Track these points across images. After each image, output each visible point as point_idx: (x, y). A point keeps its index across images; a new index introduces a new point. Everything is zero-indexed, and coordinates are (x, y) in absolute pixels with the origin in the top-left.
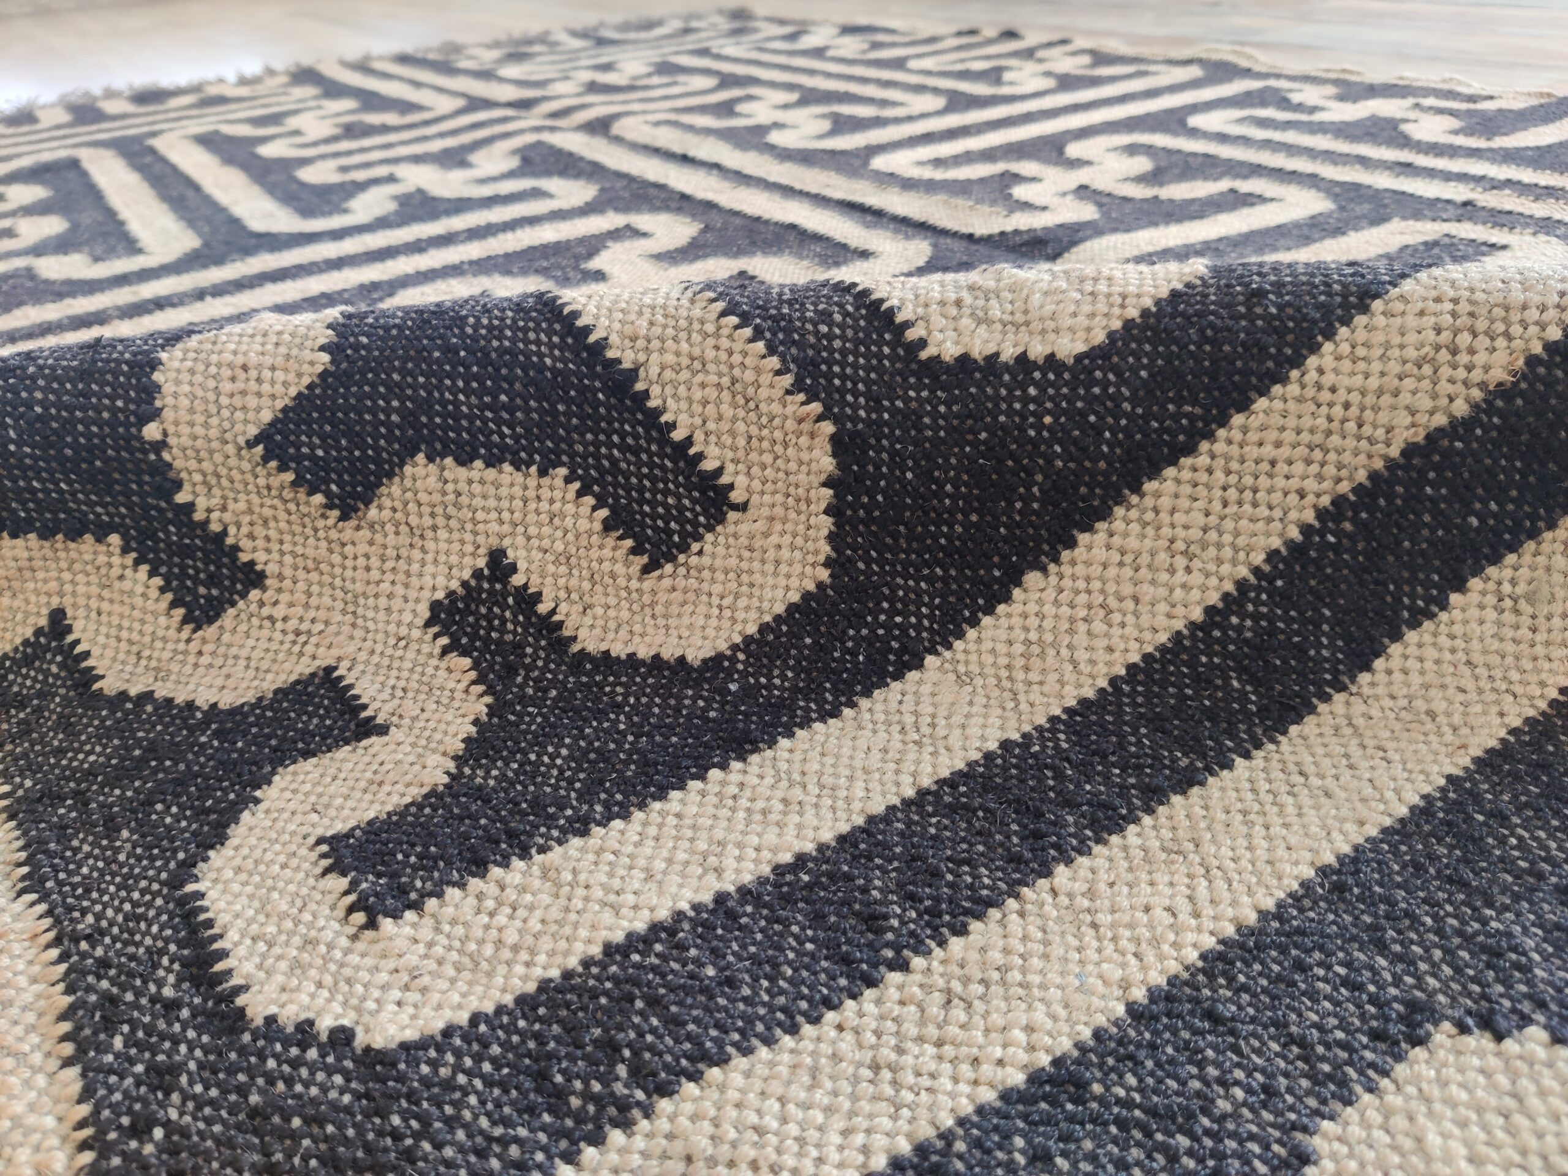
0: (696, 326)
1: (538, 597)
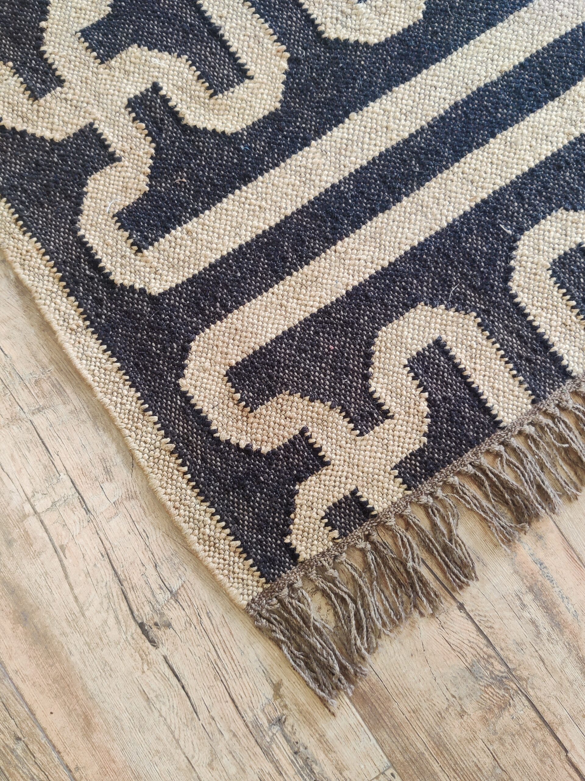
0: (244, 16)
1: (169, 100)
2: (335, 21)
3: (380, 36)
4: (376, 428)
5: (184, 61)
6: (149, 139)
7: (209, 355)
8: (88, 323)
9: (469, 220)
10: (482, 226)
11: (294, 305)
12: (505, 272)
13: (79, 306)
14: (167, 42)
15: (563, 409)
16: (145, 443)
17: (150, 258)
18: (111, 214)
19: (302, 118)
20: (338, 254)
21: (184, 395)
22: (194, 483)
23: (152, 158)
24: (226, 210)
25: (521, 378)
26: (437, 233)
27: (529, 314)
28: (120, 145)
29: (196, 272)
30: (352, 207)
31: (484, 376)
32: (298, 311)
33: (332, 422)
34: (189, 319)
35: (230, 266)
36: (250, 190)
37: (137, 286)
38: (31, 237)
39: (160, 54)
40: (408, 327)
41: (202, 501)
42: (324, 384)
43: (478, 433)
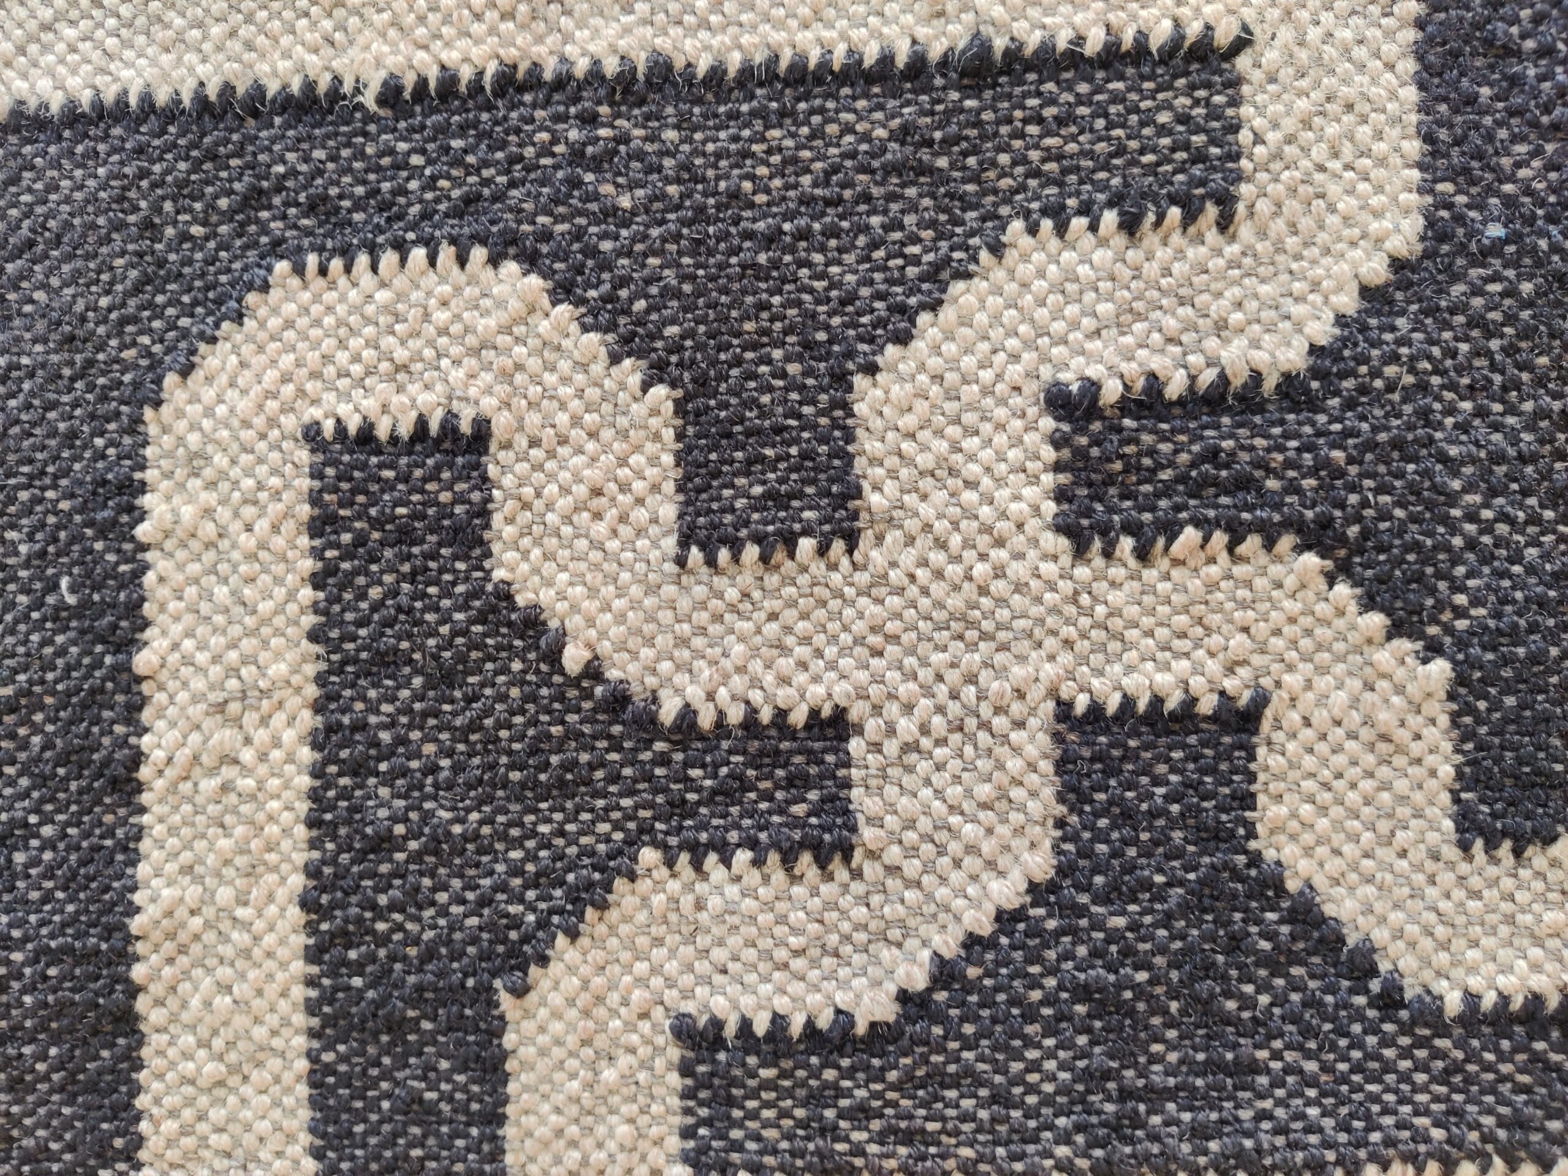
1: (1155, 385)
5: (1026, 241)
6: (1252, 543)
14: (916, 261)
18: (1451, 852)
23: (1333, 579)
28: (1212, 667)
39: (948, 313)
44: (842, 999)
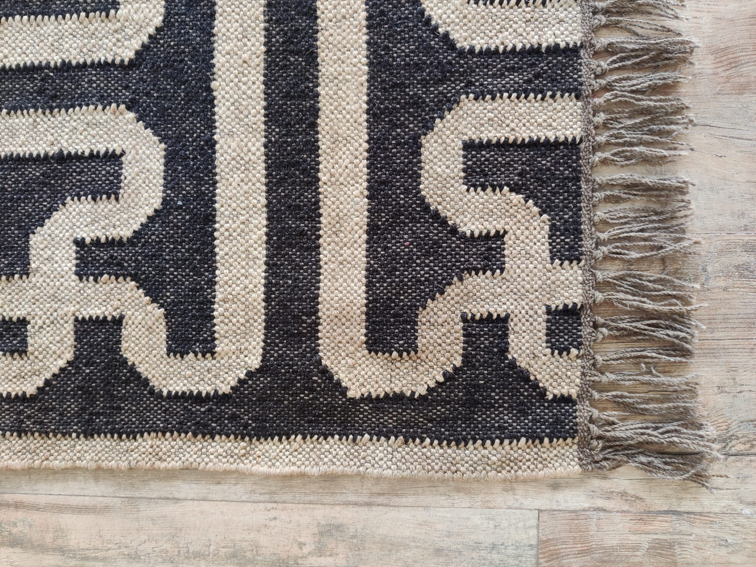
0: (64, 122)
1: (98, 239)
2: (120, 44)
3: (158, 12)
4: (506, 252)
5: (71, 202)
6: (121, 279)
7: (343, 354)
8: (247, 439)
9: (376, 43)
10: (390, 35)
11: (349, 252)
12: (445, 43)
13: (228, 436)
14: (45, 206)
15: (603, 74)
16: (381, 459)
17: (226, 348)
18: (165, 356)
19: (187, 132)
20: (329, 183)
21: (363, 399)
22: (445, 442)
23: (138, 288)
24: (227, 254)
25: (549, 93)
26: (368, 81)
27: (497, 48)
28: (110, 309)
29: (263, 317)
30: (295, 142)
31: (524, 125)
32: (356, 252)
33: (474, 287)
34: (301, 350)
35: (277, 284)
36: (222, 222)
37: (242, 376)
38: (142, 436)
39: (52, 219)
40: (435, 164)
41: (466, 445)
42: (436, 272)
43: (570, 167)
44: (24, 389)
